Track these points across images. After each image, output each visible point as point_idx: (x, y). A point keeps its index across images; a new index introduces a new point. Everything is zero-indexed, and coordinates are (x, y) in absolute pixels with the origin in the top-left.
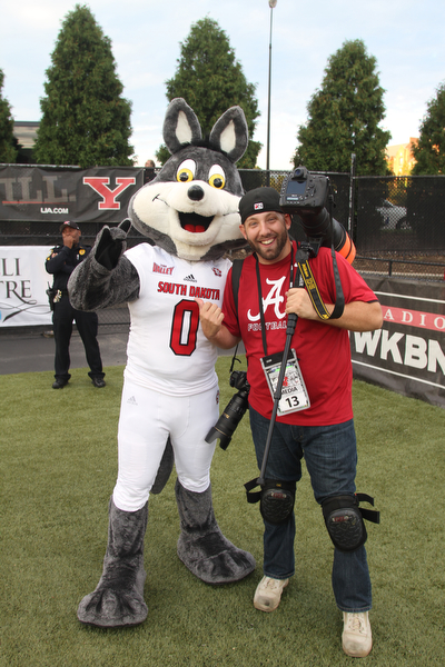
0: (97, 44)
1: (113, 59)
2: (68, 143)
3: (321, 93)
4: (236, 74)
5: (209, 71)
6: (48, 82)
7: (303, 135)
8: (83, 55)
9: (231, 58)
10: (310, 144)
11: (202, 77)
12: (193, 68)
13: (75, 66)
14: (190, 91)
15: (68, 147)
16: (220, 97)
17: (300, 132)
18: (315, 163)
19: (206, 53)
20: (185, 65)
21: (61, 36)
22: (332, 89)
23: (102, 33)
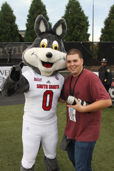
0: (42, 7)
1: (46, 11)
2: (33, 36)
3: (108, 18)
4: (82, 13)
5: (74, 13)
6: (28, 19)
7: (103, 31)
8: (37, 10)
9: (81, 9)
10: (105, 33)
11: (72, 15)
12: (69, 13)
13: (35, 14)
14: (69, 19)
15: (33, 37)
16: (77, 20)
17: (102, 30)
18: (106, 39)
19: (73, 8)
20: (67, 12)
21: (31, 5)
22: (111, 17)
23: (43, 4)
